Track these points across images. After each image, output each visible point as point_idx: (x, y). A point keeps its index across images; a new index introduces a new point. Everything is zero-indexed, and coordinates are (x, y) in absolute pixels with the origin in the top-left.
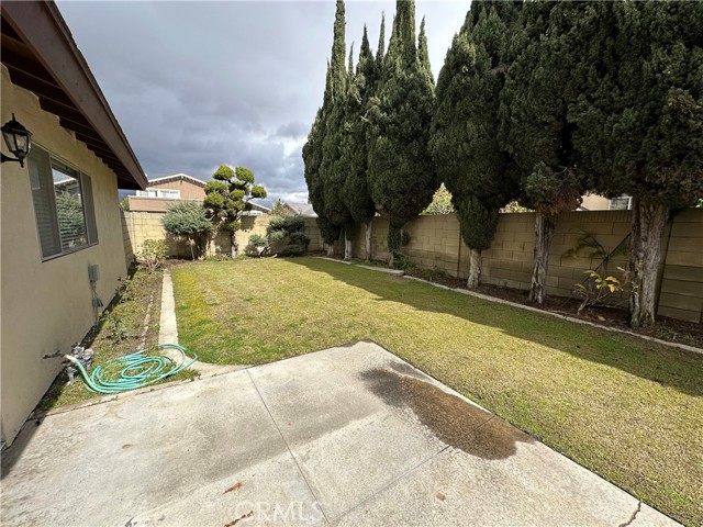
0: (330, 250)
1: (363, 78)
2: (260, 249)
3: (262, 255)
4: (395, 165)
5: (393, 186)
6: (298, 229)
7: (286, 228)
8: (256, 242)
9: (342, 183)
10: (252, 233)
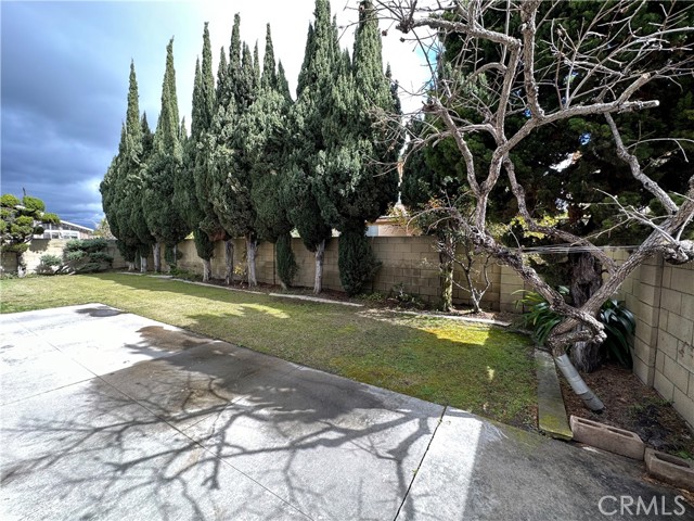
0: (131, 266)
1: (141, 146)
2: (55, 268)
3: (56, 273)
4: (159, 208)
5: (160, 221)
6: (99, 250)
7: (84, 249)
8: (48, 262)
9: (129, 215)
10: (45, 253)
